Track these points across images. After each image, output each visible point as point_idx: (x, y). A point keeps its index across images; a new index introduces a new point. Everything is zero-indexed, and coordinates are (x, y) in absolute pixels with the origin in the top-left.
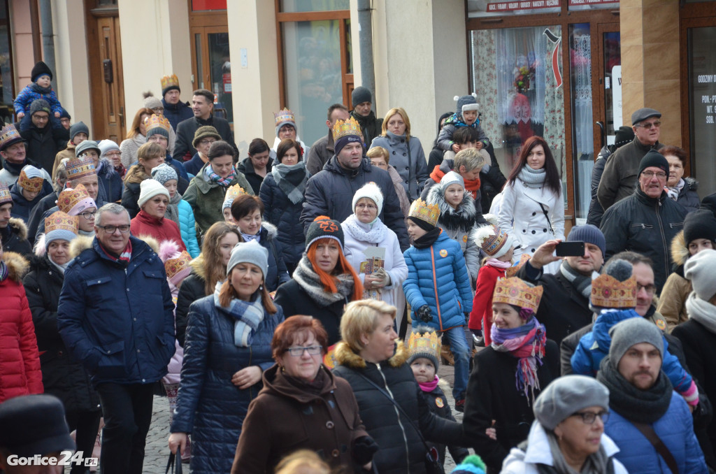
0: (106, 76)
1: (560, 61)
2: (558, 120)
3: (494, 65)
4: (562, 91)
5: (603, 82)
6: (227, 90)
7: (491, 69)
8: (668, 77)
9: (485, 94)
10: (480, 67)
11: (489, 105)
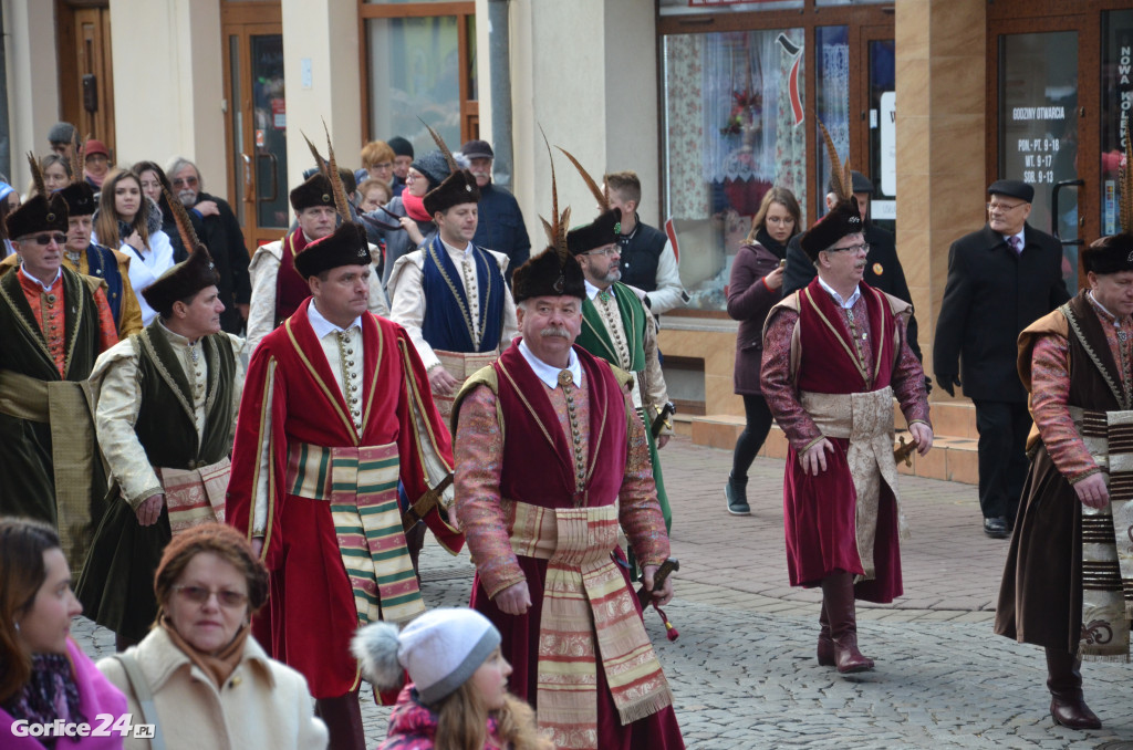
0: (86, 101)
1: (800, 84)
2: (796, 175)
3: (699, 91)
4: (803, 132)
5: (866, 117)
6: (278, 124)
7: (694, 97)
8: (967, 111)
9: (682, 134)
10: (677, 92)
11: (689, 151)
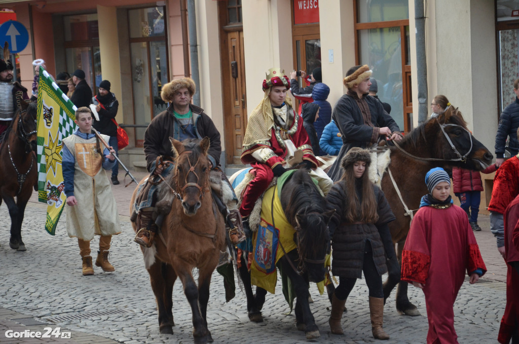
0: (233, 73)
3: (517, 56)
7: (514, 59)
9: (509, 76)
10: (506, 57)
